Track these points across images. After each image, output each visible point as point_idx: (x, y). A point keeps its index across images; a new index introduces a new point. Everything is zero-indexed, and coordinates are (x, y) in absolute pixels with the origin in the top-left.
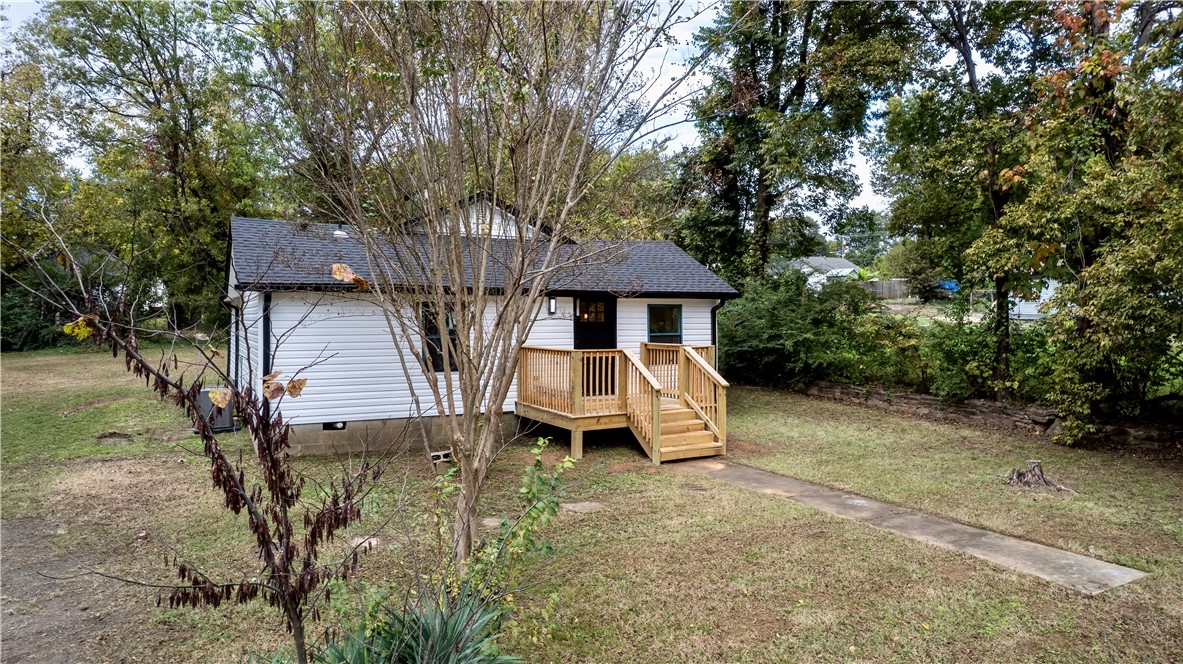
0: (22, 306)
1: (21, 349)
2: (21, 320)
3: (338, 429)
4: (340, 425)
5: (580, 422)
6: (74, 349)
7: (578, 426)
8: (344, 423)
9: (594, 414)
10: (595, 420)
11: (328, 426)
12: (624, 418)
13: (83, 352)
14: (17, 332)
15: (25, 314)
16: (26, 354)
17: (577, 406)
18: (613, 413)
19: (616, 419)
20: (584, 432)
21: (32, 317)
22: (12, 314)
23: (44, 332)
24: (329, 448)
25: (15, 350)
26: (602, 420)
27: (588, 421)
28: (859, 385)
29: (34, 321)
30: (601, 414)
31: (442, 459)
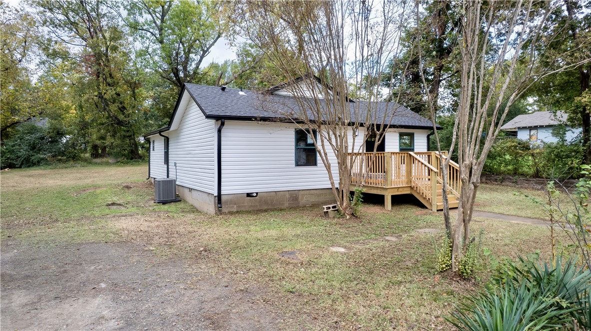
0: (20, 145)
1: (20, 167)
2: (20, 152)
3: (254, 196)
4: (255, 195)
5: (389, 191)
6: (50, 167)
7: (388, 193)
8: (257, 193)
9: (396, 186)
10: (396, 190)
11: (249, 195)
12: (409, 189)
13: (55, 168)
14: (17, 158)
15: (22, 149)
16: (23, 169)
17: (389, 182)
18: (404, 186)
19: (405, 189)
20: (392, 196)
21: (26, 151)
22: (15, 149)
23: (33, 158)
24: (250, 207)
25: (17, 168)
26: (399, 190)
27: (393, 190)
28: (496, 175)
29: (27, 152)
30: (399, 186)
31: (331, 209)
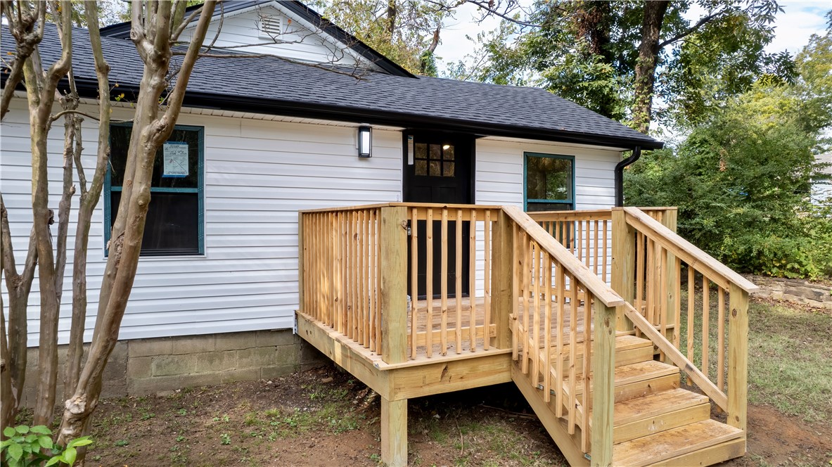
5: (402, 379)
7: (397, 389)
10: (438, 372)
12: (504, 363)
17: (393, 340)
18: (480, 352)
19: (486, 366)
20: (411, 400)
26: (453, 371)
27: (421, 373)
30: (450, 356)
